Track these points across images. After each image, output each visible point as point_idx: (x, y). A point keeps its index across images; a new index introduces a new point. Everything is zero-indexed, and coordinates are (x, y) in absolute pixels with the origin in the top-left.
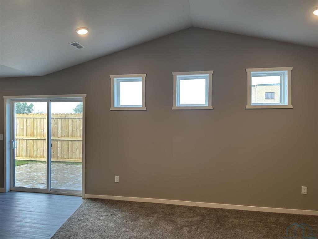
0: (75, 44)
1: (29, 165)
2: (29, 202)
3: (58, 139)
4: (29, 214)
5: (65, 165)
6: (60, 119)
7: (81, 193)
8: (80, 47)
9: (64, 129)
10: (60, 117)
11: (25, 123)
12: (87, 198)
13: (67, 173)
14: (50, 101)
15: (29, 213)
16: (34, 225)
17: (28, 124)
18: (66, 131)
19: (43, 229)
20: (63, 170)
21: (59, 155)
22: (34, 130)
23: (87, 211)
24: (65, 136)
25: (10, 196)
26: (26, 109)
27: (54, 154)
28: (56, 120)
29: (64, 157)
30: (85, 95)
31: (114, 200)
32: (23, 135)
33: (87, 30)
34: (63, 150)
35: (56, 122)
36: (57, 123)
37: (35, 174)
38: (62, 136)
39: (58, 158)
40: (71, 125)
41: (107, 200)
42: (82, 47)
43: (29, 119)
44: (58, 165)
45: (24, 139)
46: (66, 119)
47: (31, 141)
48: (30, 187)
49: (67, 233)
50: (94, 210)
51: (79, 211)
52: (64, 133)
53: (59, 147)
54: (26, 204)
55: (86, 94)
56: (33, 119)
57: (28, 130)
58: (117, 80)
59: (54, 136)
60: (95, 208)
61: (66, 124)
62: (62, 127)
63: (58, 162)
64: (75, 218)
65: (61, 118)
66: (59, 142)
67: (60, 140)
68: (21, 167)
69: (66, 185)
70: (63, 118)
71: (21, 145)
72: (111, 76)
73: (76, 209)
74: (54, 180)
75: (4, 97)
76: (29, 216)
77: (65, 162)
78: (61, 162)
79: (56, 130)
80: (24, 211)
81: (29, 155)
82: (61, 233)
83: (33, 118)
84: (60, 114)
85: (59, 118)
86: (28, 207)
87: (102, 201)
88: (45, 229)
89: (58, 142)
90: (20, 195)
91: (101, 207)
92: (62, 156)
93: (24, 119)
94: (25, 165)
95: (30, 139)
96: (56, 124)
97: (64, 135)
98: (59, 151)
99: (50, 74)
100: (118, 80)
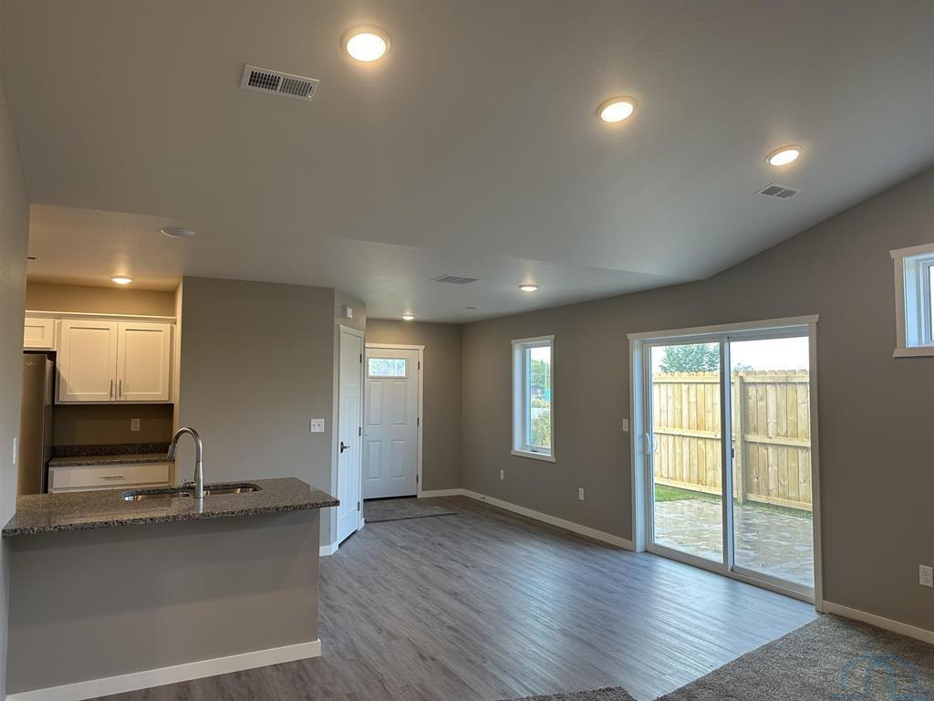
0: (772, 191)
1: (696, 504)
2: (679, 584)
3: (768, 441)
4: (675, 609)
5: (787, 517)
6: (773, 387)
7: (812, 596)
8: (788, 193)
9: (783, 413)
10: (772, 381)
11: (684, 395)
12: (830, 613)
13: (790, 538)
14: (726, 339)
15: (675, 606)
16: (682, 634)
17: (693, 399)
18: (789, 421)
19: (698, 648)
20: (779, 529)
21: (771, 487)
22: (707, 414)
23: (821, 644)
24: (786, 435)
25: (642, 563)
26: (706, 359)
27: (758, 483)
28: (760, 388)
29: (784, 493)
30: (816, 318)
31: (917, 640)
32: (681, 427)
33: (797, 150)
34: (783, 475)
35: (760, 393)
36: (764, 398)
37: (706, 526)
38: (778, 435)
39: (768, 495)
40: (803, 403)
41: (894, 634)
42: (794, 192)
43: (694, 385)
44: (769, 514)
45: (683, 436)
46: (790, 387)
47: (700, 442)
48: (689, 552)
49: (751, 673)
50: (843, 647)
51: (796, 638)
52: (784, 426)
53: (771, 464)
54: (673, 587)
55: (817, 316)
56: (702, 385)
57: (694, 414)
58: (917, 262)
59: (756, 430)
60: (847, 643)
61: (790, 401)
62: (778, 408)
63: (768, 505)
64: (780, 649)
65: (773, 383)
66: (770, 450)
67: (773, 445)
68: (678, 504)
69: (779, 566)
70: (780, 383)
71: (678, 451)
72: (893, 253)
73: (790, 631)
74: (751, 550)
75: (629, 336)
76: (675, 612)
77: (789, 510)
78: (777, 507)
79: (762, 418)
80: (666, 599)
81: (696, 479)
82: (738, 671)
83: (704, 383)
84: (771, 371)
85: (769, 383)
86: (676, 595)
87: (876, 632)
88: (703, 651)
89: (767, 449)
90: (664, 566)
91: (867, 647)
92: (781, 490)
93: (683, 385)
94: (687, 502)
95: (698, 438)
96: (762, 399)
97: (784, 431)
98: (771, 477)
99: (734, 267)
100: (922, 260)
